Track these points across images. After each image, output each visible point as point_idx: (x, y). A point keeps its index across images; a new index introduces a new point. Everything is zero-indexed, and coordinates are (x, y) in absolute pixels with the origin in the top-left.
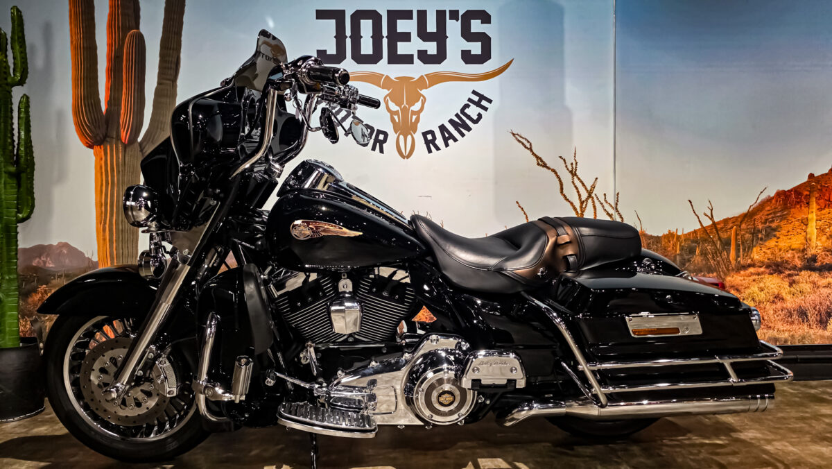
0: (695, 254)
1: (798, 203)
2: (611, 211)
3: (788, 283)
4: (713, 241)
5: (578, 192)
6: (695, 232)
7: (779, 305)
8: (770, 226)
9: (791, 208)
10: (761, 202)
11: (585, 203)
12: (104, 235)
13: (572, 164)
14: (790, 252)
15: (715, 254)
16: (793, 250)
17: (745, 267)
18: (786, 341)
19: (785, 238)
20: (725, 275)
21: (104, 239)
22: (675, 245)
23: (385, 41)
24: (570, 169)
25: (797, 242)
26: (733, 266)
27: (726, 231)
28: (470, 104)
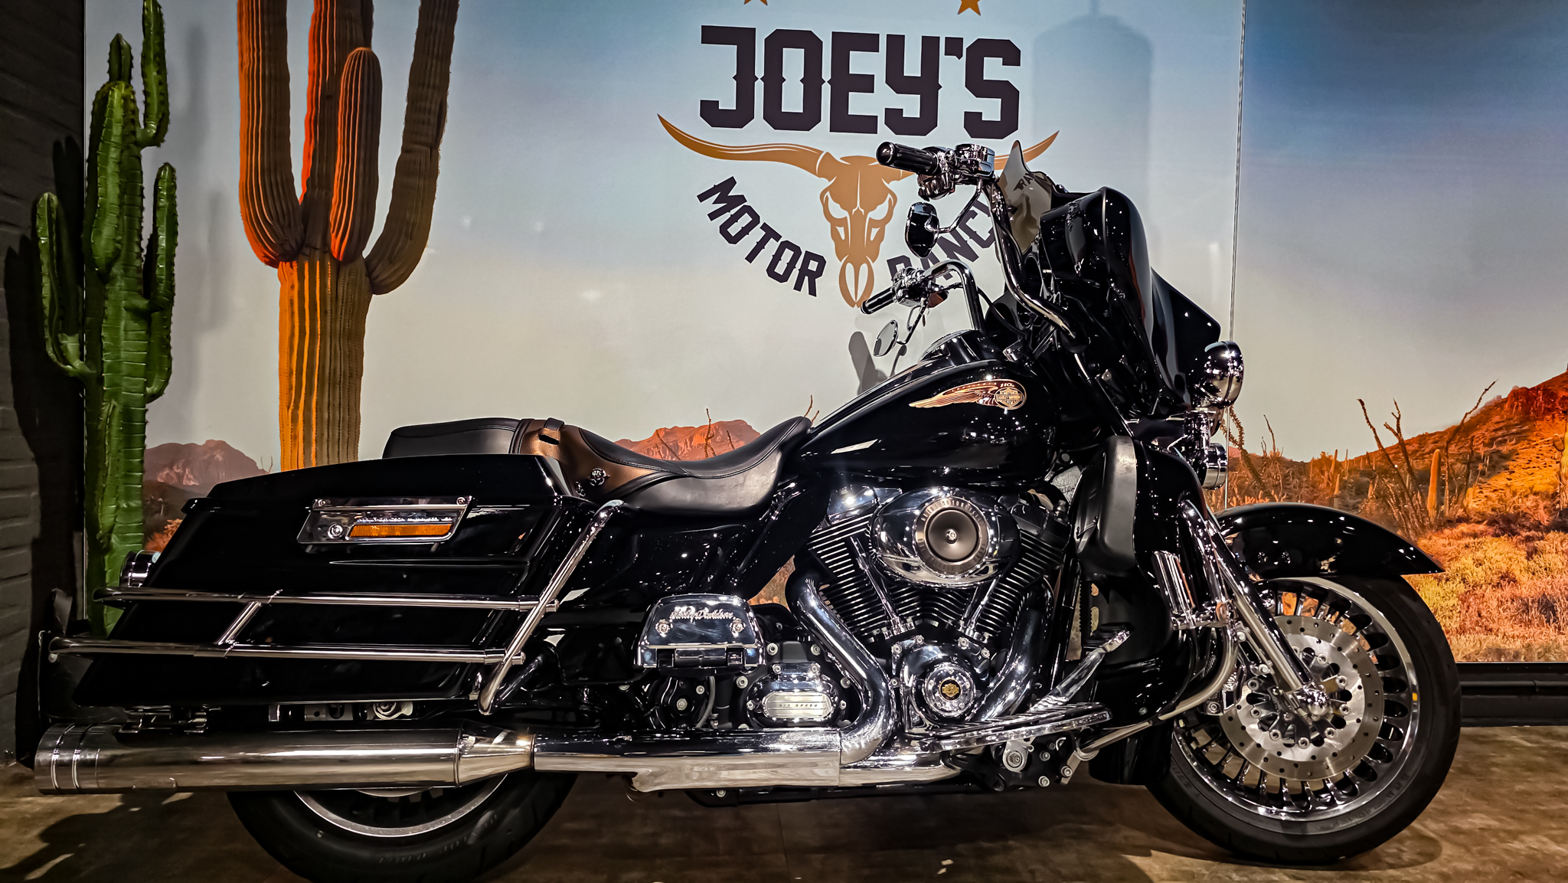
0: (1367, 497)
1: (1549, 411)
3: (1524, 553)
4: (1398, 474)
6: (1368, 456)
7: (1508, 591)
8: (1499, 451)
9: (1535, 420)
10: (1485, 407)
12: (294, 430)
14: (1531, 497)
15: (1401, 497)
16: (1536, 494)
18: (1517, 655)
19: (1523, 471)
21: (294, 438)
22: (1331, 480)
23: (826, 90)
25: (1544, 481)
26: (1432, 520)
27: (1422, 457)
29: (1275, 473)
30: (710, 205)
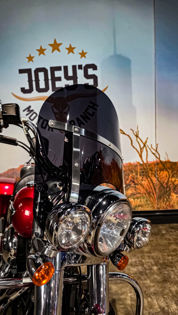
2: (154, 152)
5: (139, 144)
11: (142, 149)
13: (136, 132)
23: (50, 82)
24: (135, 134)
28: (89, 107)
29: (169, 165)
30: (26, 112)
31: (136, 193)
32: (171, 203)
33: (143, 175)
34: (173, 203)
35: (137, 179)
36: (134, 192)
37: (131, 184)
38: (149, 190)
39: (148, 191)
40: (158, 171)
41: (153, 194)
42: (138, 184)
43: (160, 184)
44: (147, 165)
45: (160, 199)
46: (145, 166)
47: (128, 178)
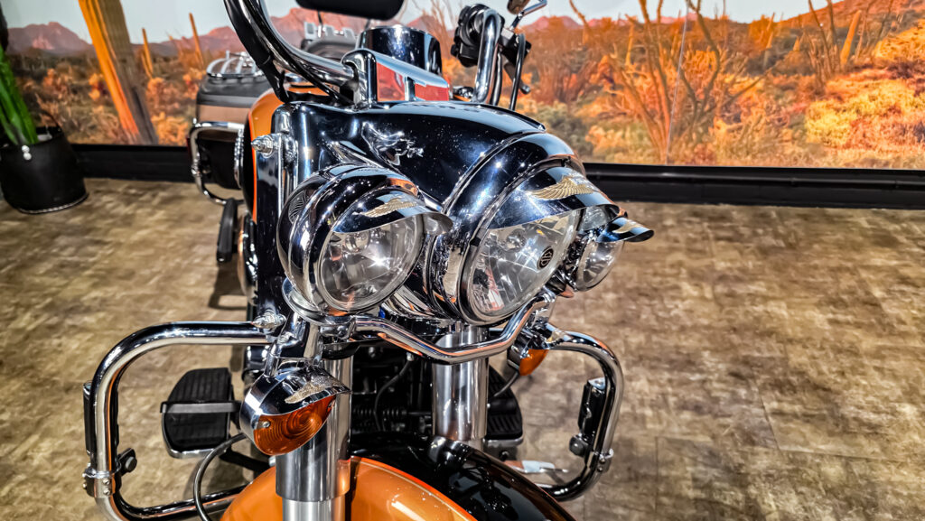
0: (792, 49)
3: (913, 92)
4: (822, 32)
6: (800, 18)
7: (892, 119)
8: (913, 11)
15: (820, 50)
17: (857, 69)
18: (887, 164)
20: (828, 77)
26: (842, 67)
27: (845, 18)
29: (722, 32)
31: (614, 113)
32: (710, 147)
33: (642, 61)
34: (714, 146)
35: (623, 73)
36: (609, 108)
37: (602, 87)
38: (651, 106)
39: (648, 110)
40: (687, 48)
41: (662, 118)
42: (621, 88)
43: (687, 90)
44: (658, 28)
45: (680, 135)
46: (652, 33)
47: (596, 66)
